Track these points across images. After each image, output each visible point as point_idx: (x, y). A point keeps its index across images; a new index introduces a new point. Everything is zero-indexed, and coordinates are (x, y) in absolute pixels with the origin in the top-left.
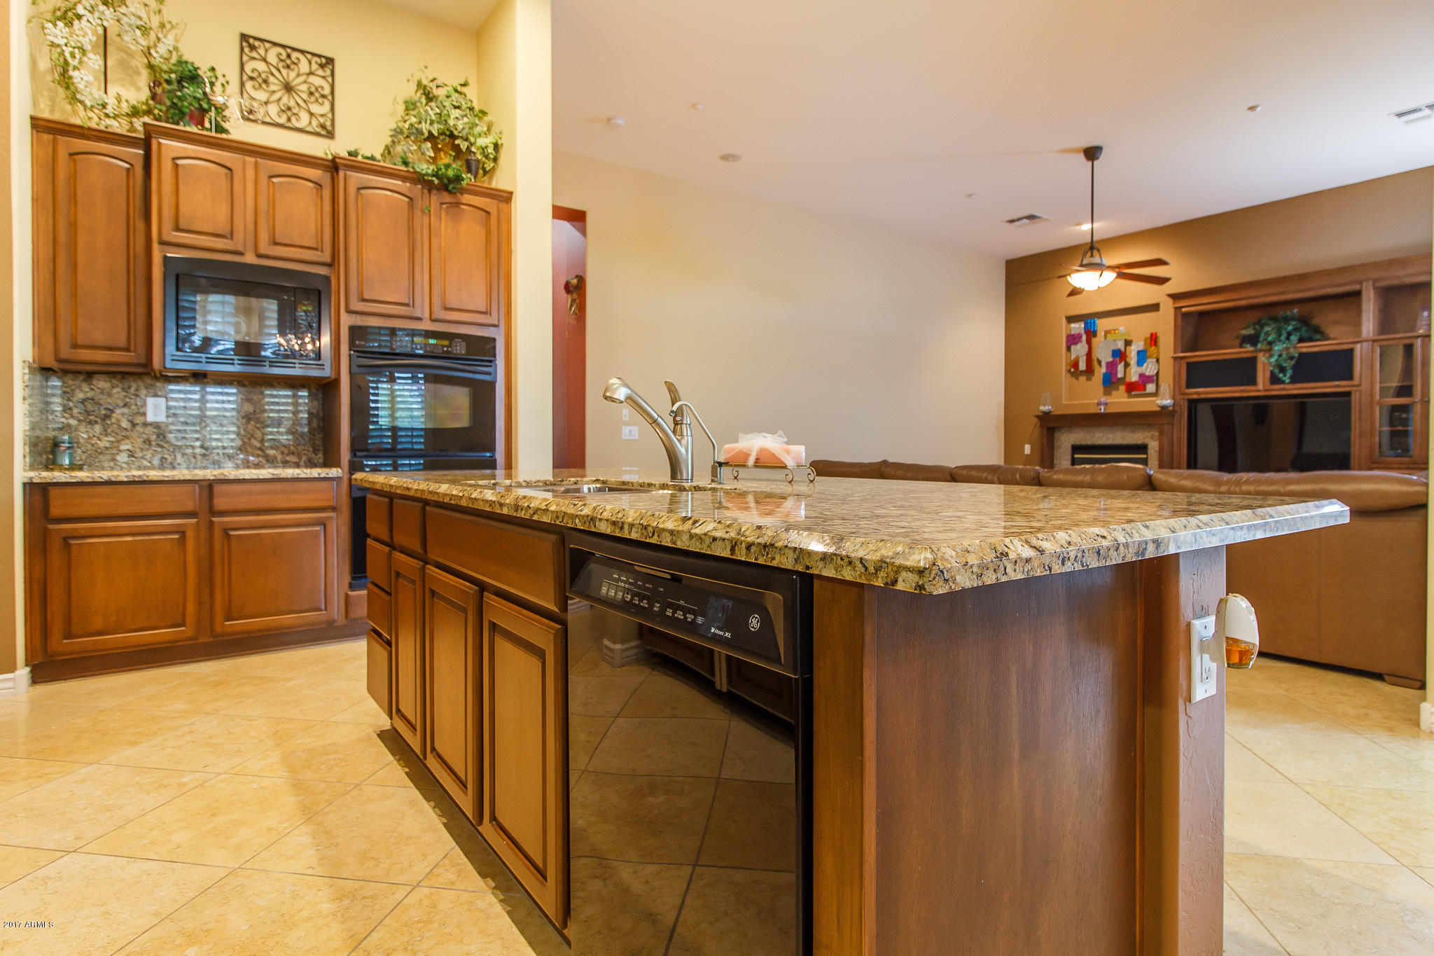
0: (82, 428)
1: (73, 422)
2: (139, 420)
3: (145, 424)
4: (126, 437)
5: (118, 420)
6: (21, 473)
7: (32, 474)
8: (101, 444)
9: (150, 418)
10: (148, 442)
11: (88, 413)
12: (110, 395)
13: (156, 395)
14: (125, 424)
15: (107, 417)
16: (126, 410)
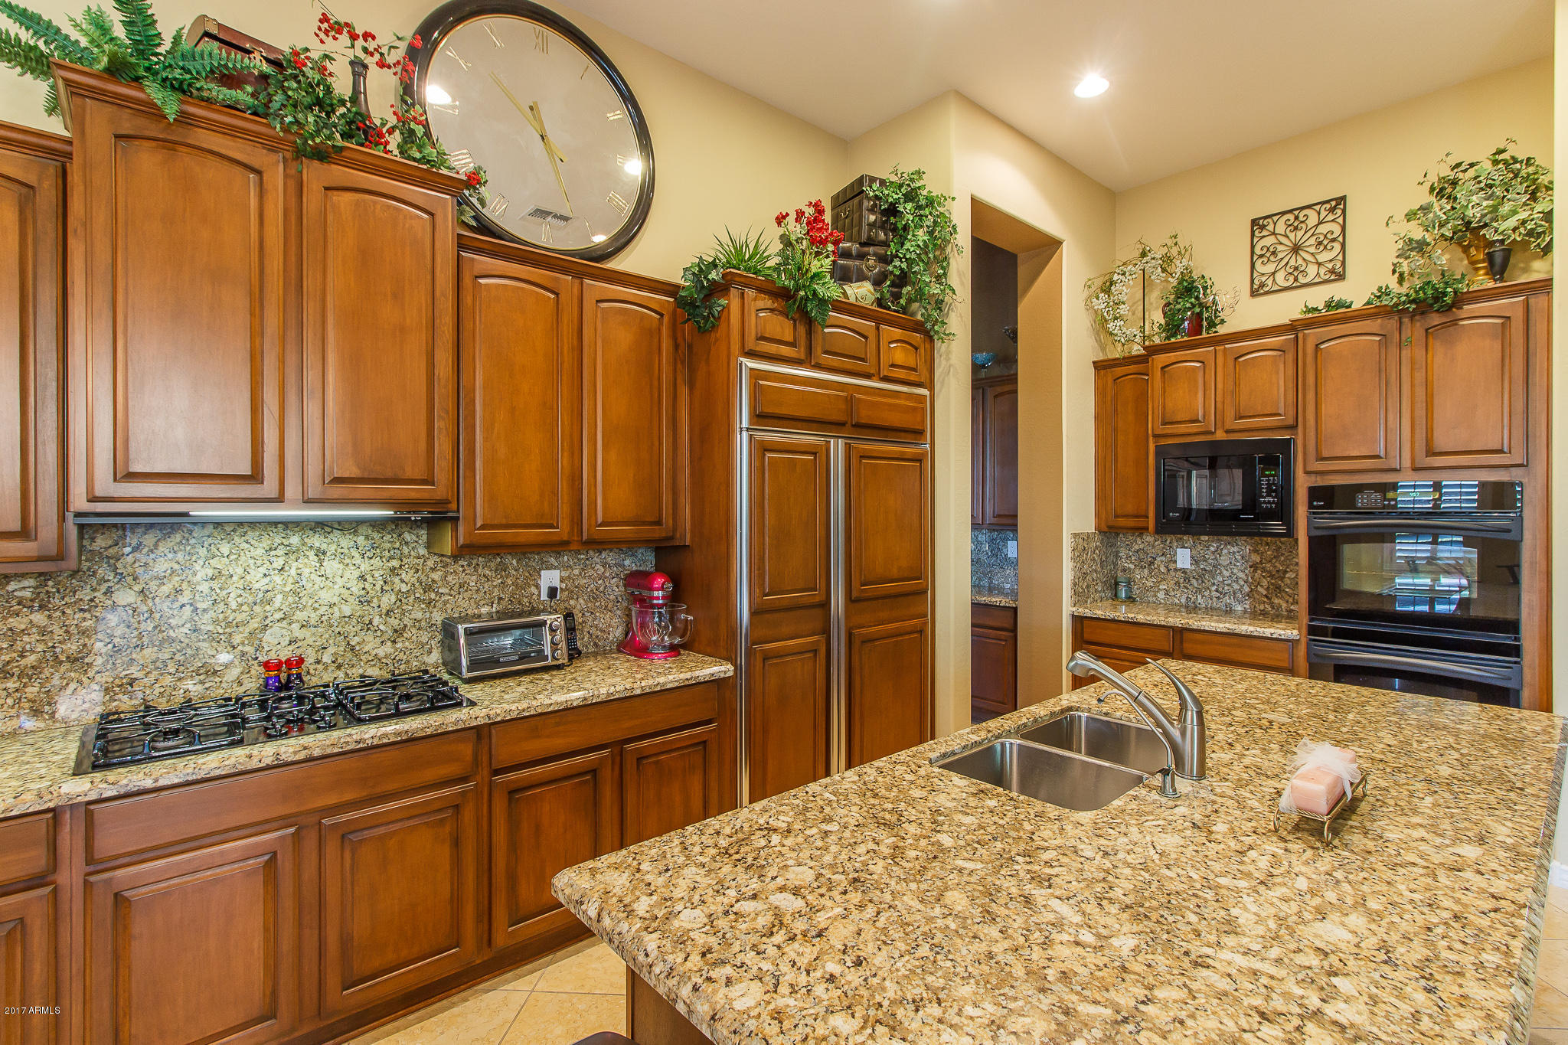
0: (1137, 572)
1: (1132, 566)
2: (1172, 566)
3: (1176, 570)
4: (1164, 579)
5: (1159, 566)
6: (1068, 608)
7: (1074, 609)
8: (1149, 584)
9: (1179, 565)
10: (1177, 583)
11: (1140, 560)
12: (1153, 547)
13: (1184, 547)
14: (1163, 569)
15: (1152, 563)
16: (1163, 558)
